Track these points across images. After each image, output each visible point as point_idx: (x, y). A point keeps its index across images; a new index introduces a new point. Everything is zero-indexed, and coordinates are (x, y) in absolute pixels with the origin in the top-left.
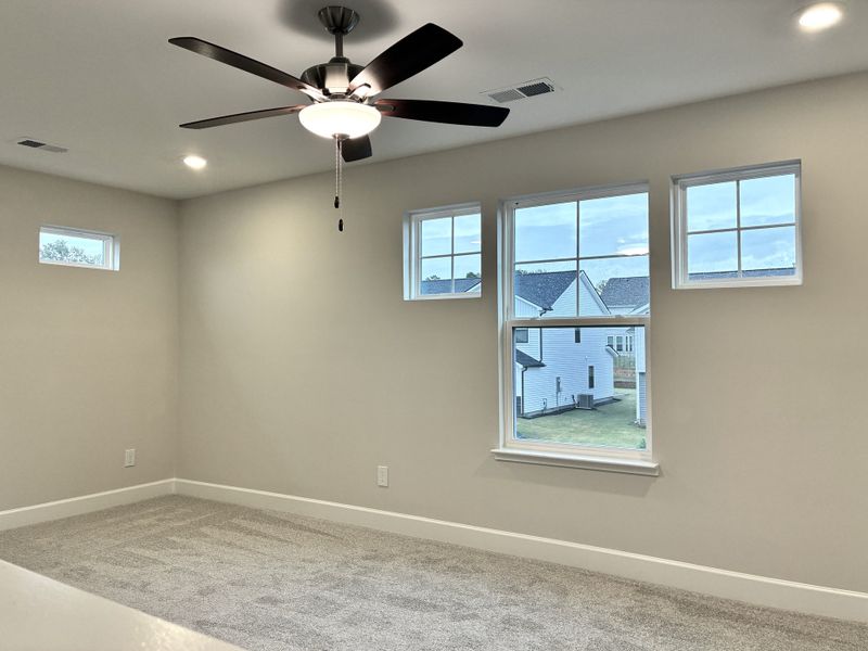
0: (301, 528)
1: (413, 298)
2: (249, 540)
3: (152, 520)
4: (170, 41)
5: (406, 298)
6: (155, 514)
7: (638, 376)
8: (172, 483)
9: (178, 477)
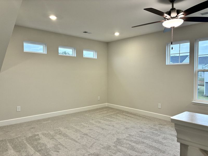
0: (139, 116)
1: (168, 64)
2: (129, 118)
3: (105, 112)
4: (144, 9)
5: (166, 64)
6: (106, 111)
7: (205, 83)
8: (106, 104)
9: (107, 103)
